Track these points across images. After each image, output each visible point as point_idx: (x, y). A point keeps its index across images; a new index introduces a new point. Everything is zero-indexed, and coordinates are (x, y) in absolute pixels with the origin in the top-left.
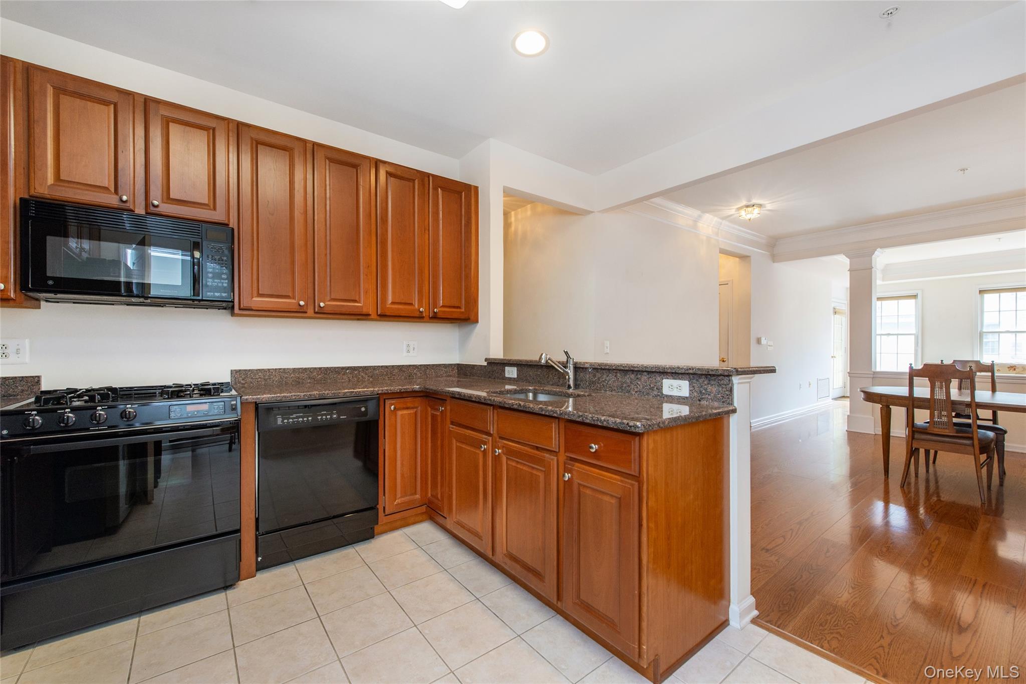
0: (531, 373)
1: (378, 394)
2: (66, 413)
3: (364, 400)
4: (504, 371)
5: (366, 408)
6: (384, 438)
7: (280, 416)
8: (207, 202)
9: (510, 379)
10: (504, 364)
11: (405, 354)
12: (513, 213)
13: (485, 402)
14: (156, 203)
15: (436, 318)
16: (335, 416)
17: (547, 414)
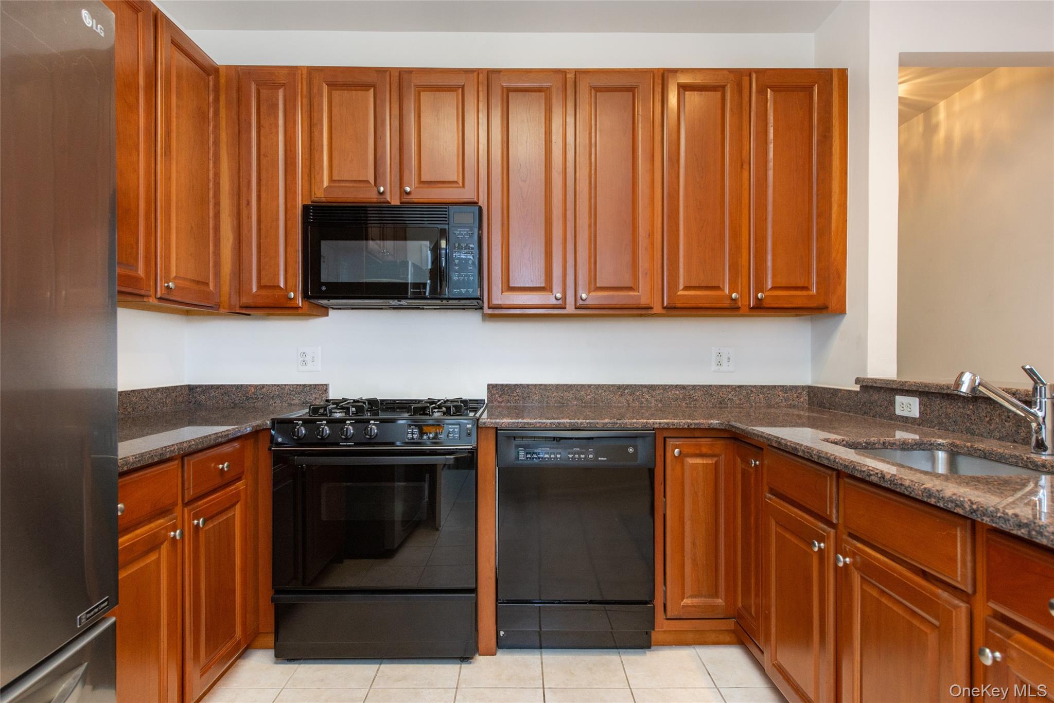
0: (949, 411)
1: (654, 429)
2: (322, 424)
3: (634, 436)
4: (892, 403)
5: (635, 448)
6: (665, 497)
7: (523, 449)
8: (456, 180)
9: (905, 419)
10: (892, 389)
11: (714, 367)
12: (942, 105)
13: (819, 461)
14: (408, 189)
15: (760, 309)
16: (591, 456)
17: (941, 505)
